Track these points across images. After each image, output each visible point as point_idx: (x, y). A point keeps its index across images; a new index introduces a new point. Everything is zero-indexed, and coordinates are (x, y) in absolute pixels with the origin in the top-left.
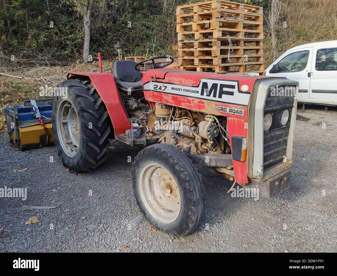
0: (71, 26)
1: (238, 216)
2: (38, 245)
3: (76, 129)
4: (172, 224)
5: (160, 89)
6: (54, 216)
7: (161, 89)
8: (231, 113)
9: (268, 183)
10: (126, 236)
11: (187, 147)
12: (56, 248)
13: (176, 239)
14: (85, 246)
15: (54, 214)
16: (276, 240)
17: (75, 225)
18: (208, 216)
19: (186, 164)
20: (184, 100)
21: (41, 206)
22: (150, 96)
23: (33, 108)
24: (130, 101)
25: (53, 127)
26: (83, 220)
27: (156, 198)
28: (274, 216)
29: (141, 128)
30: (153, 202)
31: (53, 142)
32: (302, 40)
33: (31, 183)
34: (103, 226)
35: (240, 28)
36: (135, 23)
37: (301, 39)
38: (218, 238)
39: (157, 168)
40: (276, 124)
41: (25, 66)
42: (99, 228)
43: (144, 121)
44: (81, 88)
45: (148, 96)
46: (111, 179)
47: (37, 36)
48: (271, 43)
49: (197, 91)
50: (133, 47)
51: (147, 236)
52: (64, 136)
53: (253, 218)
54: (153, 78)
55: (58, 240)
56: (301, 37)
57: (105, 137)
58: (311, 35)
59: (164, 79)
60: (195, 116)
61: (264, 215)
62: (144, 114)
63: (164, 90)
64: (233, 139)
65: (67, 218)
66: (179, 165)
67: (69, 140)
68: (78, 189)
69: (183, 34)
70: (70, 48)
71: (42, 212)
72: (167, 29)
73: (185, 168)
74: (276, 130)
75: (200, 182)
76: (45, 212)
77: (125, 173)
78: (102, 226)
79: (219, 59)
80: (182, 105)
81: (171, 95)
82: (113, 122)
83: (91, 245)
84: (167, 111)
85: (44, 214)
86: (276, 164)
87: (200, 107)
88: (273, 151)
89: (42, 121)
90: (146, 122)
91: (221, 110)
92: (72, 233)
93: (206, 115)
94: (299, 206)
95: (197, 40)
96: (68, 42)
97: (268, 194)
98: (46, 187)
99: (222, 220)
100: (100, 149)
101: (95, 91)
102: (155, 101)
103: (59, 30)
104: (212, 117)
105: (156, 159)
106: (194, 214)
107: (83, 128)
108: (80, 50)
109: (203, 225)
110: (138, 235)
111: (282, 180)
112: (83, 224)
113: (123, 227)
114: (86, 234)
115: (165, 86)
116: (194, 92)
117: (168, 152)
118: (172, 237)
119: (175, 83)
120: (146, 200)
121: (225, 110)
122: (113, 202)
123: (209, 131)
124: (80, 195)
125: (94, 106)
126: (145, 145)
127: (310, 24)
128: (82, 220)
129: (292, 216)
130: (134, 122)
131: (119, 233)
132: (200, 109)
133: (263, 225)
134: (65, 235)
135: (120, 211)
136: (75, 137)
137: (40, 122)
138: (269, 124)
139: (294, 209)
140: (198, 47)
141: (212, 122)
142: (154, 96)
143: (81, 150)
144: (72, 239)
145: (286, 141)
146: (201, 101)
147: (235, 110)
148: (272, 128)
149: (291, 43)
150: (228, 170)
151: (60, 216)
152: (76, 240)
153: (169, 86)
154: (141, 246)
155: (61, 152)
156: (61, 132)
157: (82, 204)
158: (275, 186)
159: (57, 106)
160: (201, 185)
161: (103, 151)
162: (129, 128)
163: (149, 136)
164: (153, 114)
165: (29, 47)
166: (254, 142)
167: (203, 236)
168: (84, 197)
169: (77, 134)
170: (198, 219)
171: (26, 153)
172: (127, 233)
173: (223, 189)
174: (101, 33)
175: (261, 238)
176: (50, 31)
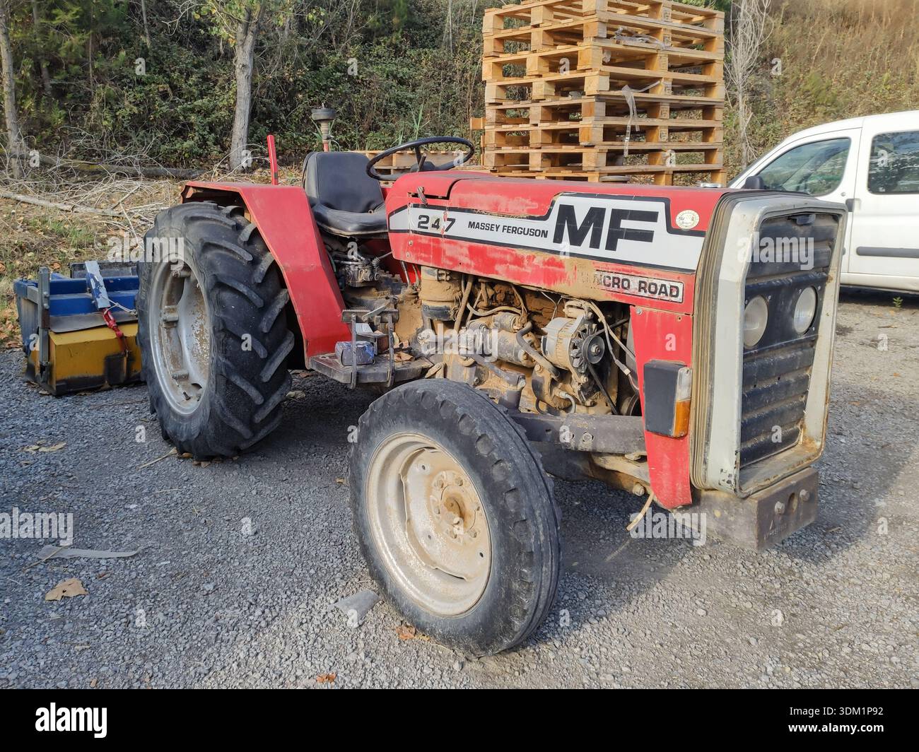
0: (202, 77)
1: (656, 600)
2: (75, 662)
3: (201, 338)
4: (462, 617)
5: (436, 226)
6: (126, 580)
7: (438, 227)
8: (642, 293)
9: (752, 504)
10: (327, 647)
11: (510, 393)
12: (126, 674)
13: (471, 661)
14: (210, 670)
15: (127, 572)
16: (775, 679)
17: (184, 606)
18: (566, 597)
19: (508, 439)
20: (502, 256)
21: (93, 549)
22: (407, 248)
23: (92, 281)
24: (350, 263)
25: (141, 331)
26: (207, 594)
27: (415, 536)
28: (765, 605)
29: (379, 339)
30: (406, 548)
31: (139, 376)
32: (822, 115)
33: (72, 485)
34: (263, 612)
35: (659, 69)
36: (370, 69)
37: (819, 114)
38: (597, 666)
39: (422, 451)
40: (778, 330)
41: (79, 179)
42: (251, 618)
43: (388, 318)
44: (219, 224)
45: (401, 248)
46: (290, 479)
47: (113, 102)
48: (734, 123)
49: (543, 231)
50: (362, 133)
51: (386, 648)
52: (167, 356)
53: (700, 607)
54: (416, 195)
55: (132, 649)
56: (818, 109)
57: (278, 361)
58: (846, 104)
59: (447, 198)
60: (534, 304)
61: (734, 600)
62: (387, 298)
63: (447, 230)
64: (648, 370)
65: (163, 587)
66: (488, 443)
67: (182, 368)
68: (200, 505)
69: (500, 86)
70: (197, 134)
71: (95, 567)
72: (454, 85)
73: (505, 452)
74: (778, 348)
75: (549, 496)
76: (105, 568)
77: (330, 465)
78: (258, 612)
79: (601, 152)
80: (497, 273)
81: (468, 244)
82: (302, 319)
83: (224, 667)
84: (453, 288)
85: (100, 573)
86: (776, 450)
87: (551, 277)
88: (765, 411)
89: (112, 318)
90: (395, 321)
91: (614, 283)
92: (173, 629)
93: (567, 300)
94: (838, 578)
95: (538, 101)
96: (193, 118)
97: (753, 537)
98: (111, 497)
99: (608, 612)
100: (262, 394)
101: (255, 233)
102: (420, 262)
103: (170, 87)
104: (586, 305)
105: (420, 424)
106: (528, 590)
107: (218, 334)
108: (224, 138)
109: (552, 625)
110: (361, 645)
111: (792, 496)
112: (206, 605)
113: (318, 618)
114: (212, 634)
115: (449, 219)
116: (533, 233)
117: (457, 402)
118: (461, 654)
119: (479, 208)
120: (388, 543)
121: (626, 285)
122: (294, 546)
123: (575, 347)
124: (203, 521)
125: (251, 274)
126: (389, 385)
127: (845, 71)
128: (205, 593)
129: (818, 606)
130: (358, 320)
131: (307, 635)
132: (549, 284)
133: (731, 631)
134: (153, 637)
135: (312, 571)
136: (198, 360)
137: (108, 320)
138: (759, 327)
139: (823, 585)
140: (542, 121)
141: (584, 322)
142: (417, 247)
143: (211, 396)
144: (173, 647)
145: (804, 382)
146: (553, 259)
147: (656, 285)
148: (766, 340)
149: (791, 123)
150: (629, 461)
151: (144, 581)
152: (183, 653)
153: (462, 219)
154: (369, 679)
155: (157, 402)
156: (161, 345)
157: (205, 547)
158: (774, 515)
159: (153, 274)
160: (551, 503)
161: (271, 400)
162: (347, 336)
163: (400, 361)
164: (413, 301)
165: (92, 129)
166: (712, 379)
167: (551, 655)
168: (213, 527)
169: (204, 353)
170: (541, 606)
171: (67, 402)
172: (329, 638)
173: (610, 519)
174: (279, 94)
175: (728, 670)
176: (147, 88)
